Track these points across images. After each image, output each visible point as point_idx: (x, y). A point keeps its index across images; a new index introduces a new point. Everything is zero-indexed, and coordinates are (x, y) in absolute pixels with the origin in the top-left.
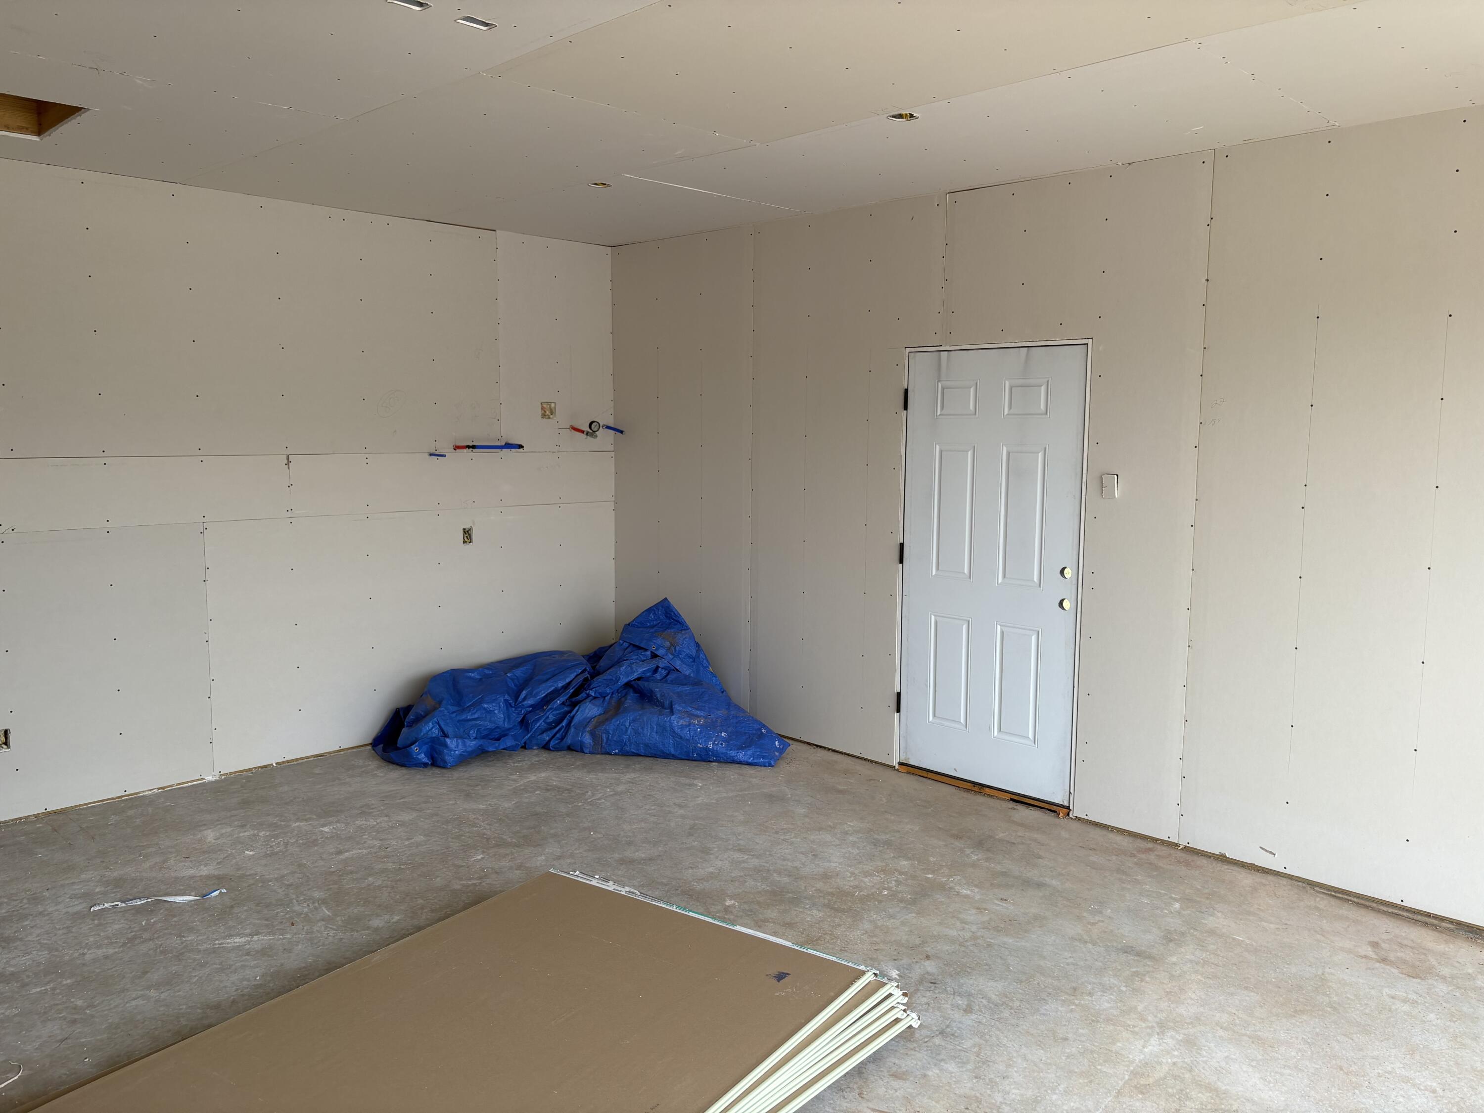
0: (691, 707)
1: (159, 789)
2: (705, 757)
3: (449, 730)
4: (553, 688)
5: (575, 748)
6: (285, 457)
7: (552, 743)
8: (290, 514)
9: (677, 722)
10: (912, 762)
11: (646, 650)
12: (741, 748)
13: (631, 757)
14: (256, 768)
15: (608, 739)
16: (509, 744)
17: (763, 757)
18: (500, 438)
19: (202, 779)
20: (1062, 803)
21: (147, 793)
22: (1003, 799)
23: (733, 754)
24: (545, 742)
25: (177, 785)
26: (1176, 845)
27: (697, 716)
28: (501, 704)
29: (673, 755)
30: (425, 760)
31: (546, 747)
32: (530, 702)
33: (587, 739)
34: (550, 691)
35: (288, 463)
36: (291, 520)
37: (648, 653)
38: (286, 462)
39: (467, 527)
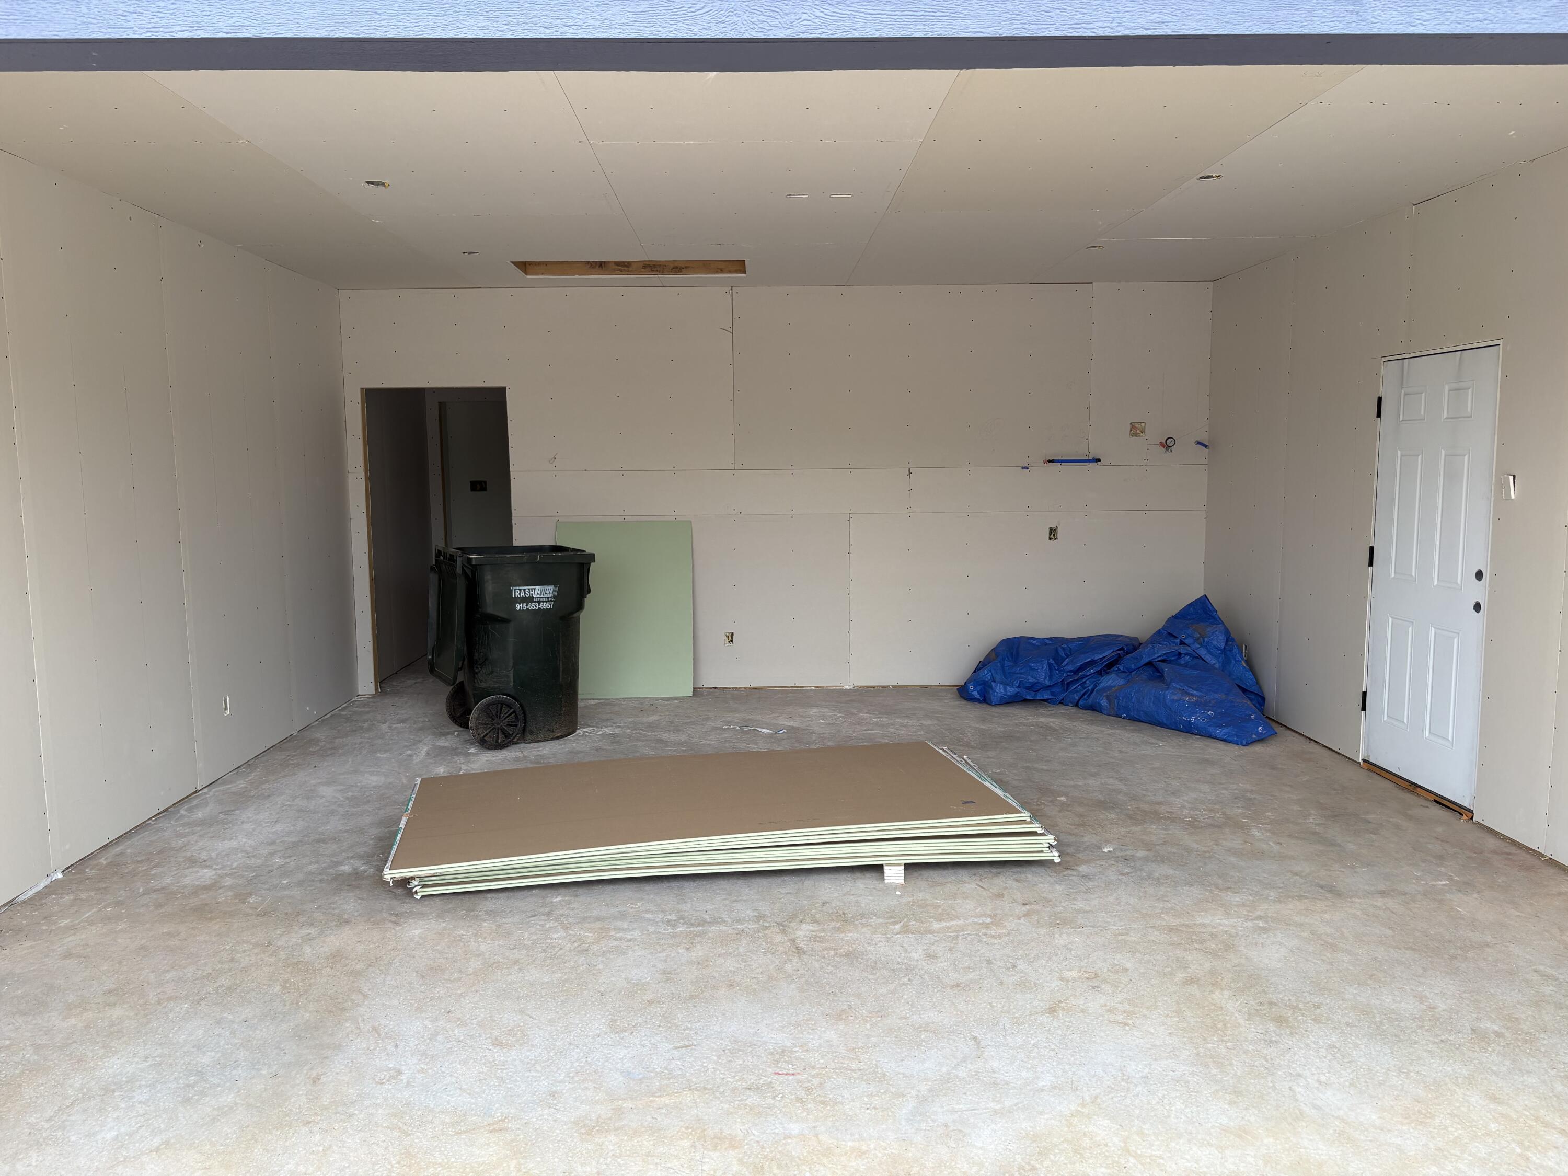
0: (1188, 686)
1: (815, 687)
2: (1189, 729)
3: (998, 678)
4: (1089, 659)
5: (1094, 708)
6: (908, 469)
7: (1081, 703)
8: (909, 510)
9: (1170, 696)
10: (1372, 760)
11: (1176, 637)
12: (1220, 726)
13: (1136, 722)
14: (878, 686)
15: (1118, 703)
16: (1046, 697)
17: (1237, 736)
18: (1088, 453)
19: (842, 686)
20: (1469, 807)
21: (808, 688)
22: (1427, 800)
23: (1211, 729)
24: (1076, 701)
25: (827, 686)
26: (1543, 855)
27: (1192, 695)
28: (1045, 665)
29: (1165, 724)
30: (978, 696)
31: (1076, 705)
32: (1070, 668)
33: (1104, 703)
34: (1087, 661)
35: (910, 473)
36: (910, 515)
37: (1178, 641)
38: (908, 473)
39: (1053, 526)
